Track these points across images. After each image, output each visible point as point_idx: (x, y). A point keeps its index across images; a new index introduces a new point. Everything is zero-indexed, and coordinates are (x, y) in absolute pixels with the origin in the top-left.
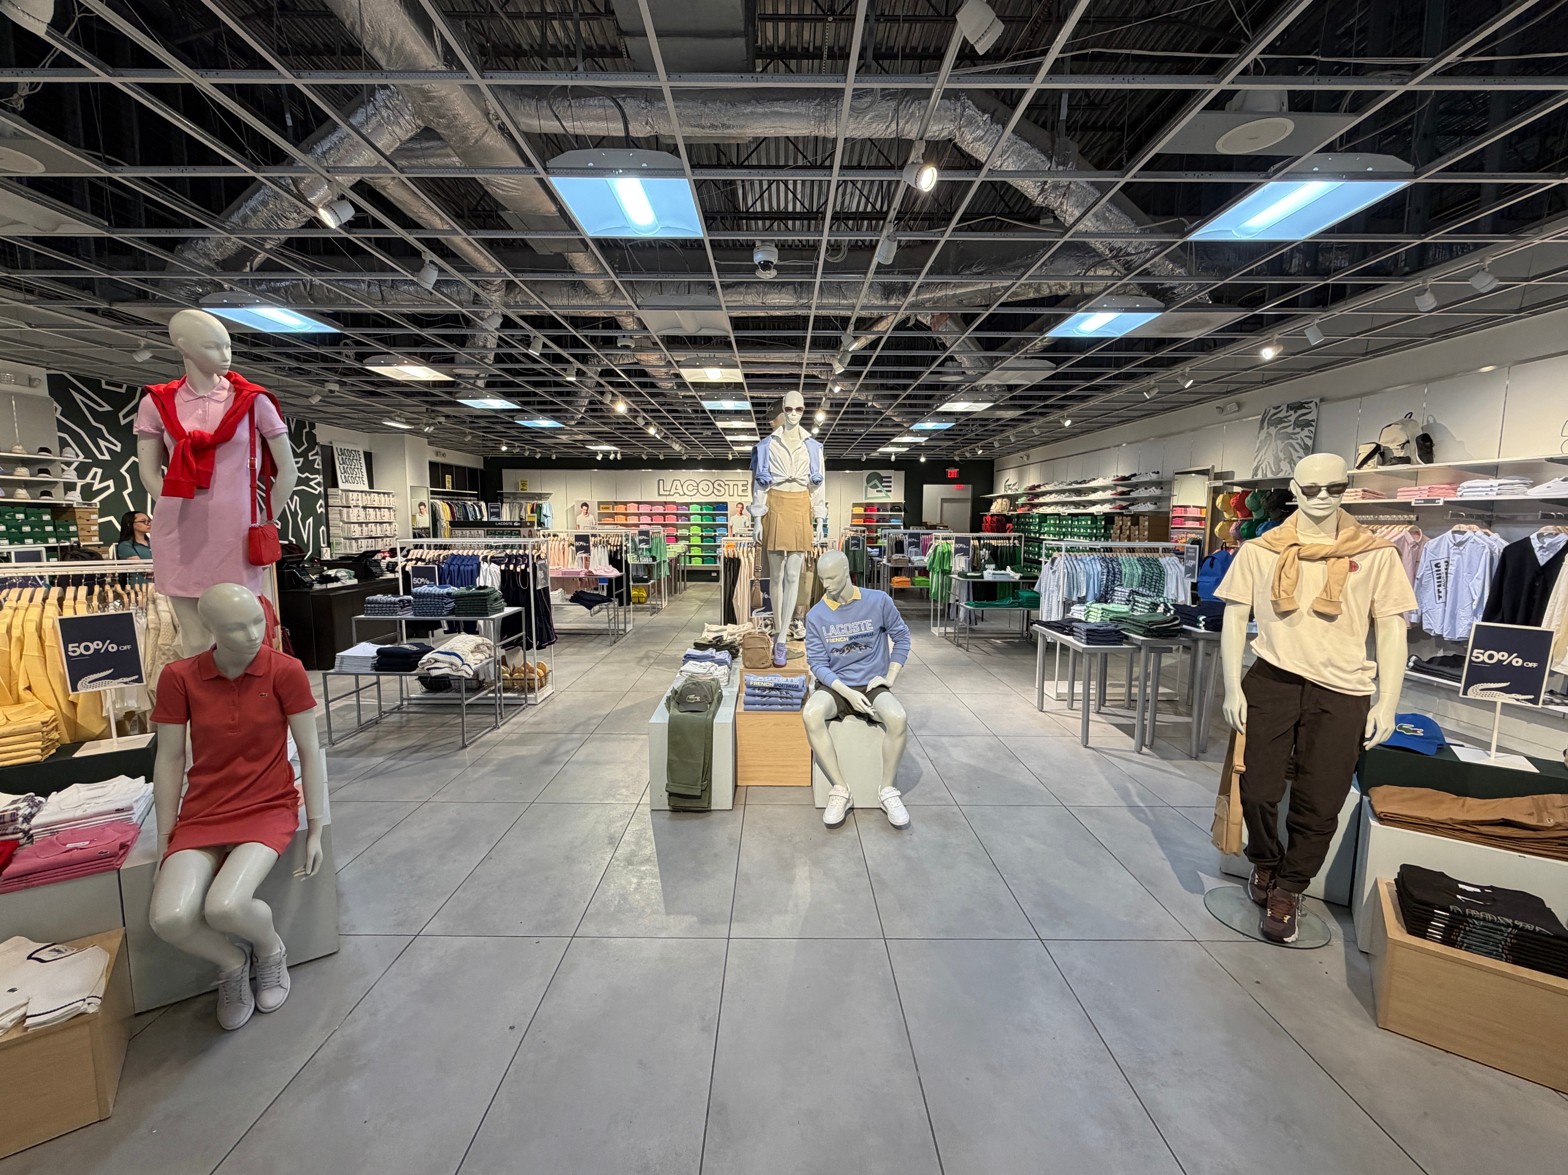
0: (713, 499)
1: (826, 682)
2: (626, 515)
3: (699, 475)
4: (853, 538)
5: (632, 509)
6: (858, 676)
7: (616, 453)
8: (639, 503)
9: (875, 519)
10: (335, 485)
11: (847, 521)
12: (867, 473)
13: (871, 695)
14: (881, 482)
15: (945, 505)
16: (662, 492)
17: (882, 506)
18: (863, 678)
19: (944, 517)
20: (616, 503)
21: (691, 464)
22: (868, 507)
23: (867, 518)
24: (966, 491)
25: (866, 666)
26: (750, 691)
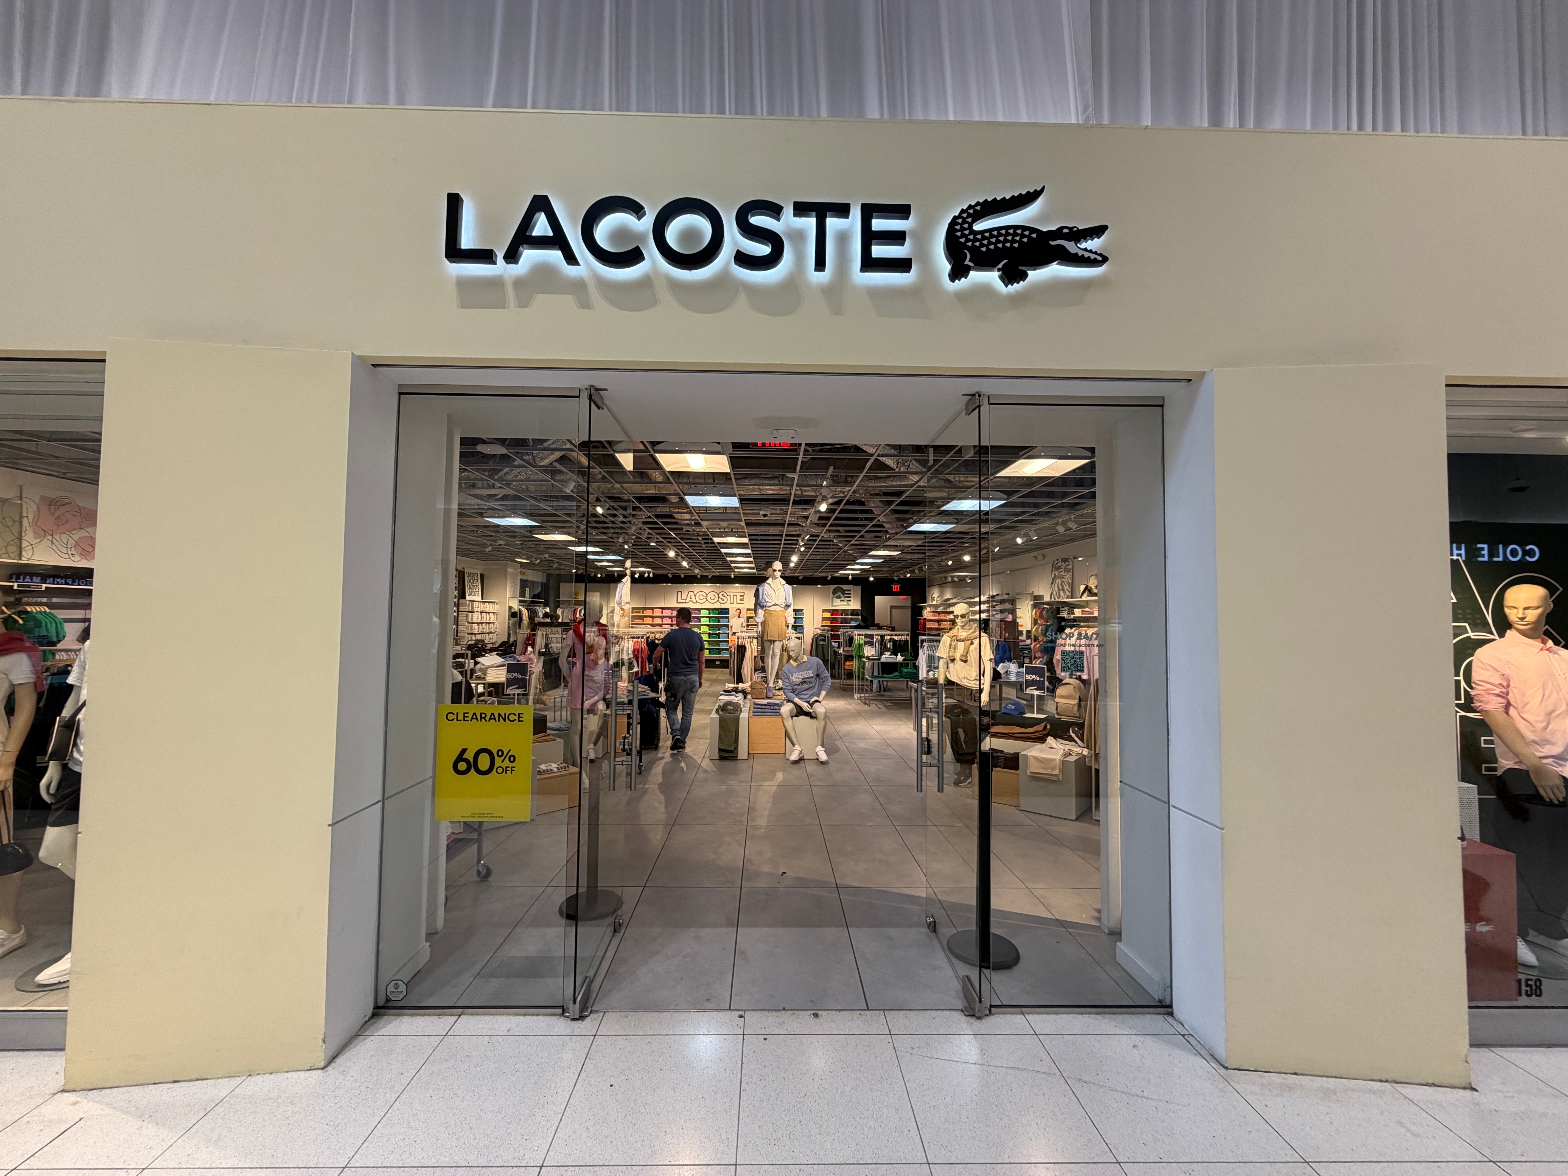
0: (718, 606)
1: (791, 699)
2: (652, 617)
3: (707, 588)
4: (821, 635)
5: (658, 613)
6: (805, 697)
7: (649, 573)
8: (662, 608)
9: (840, 621)
10: (465, 598)
11: (818, 623)
12: (833, 587)
13: (812, 705)
14: (844, 594)
15: (893, 610)
16: (680, 600)
17: (845, 612)
18: (808, 698)
19: (893, 620)
20: (645, 609)
21: (703, 580)
22: (834, 612)
23: (833, 620)
24: (904, 601)
25: (810, 692)
26: (756, 706)
